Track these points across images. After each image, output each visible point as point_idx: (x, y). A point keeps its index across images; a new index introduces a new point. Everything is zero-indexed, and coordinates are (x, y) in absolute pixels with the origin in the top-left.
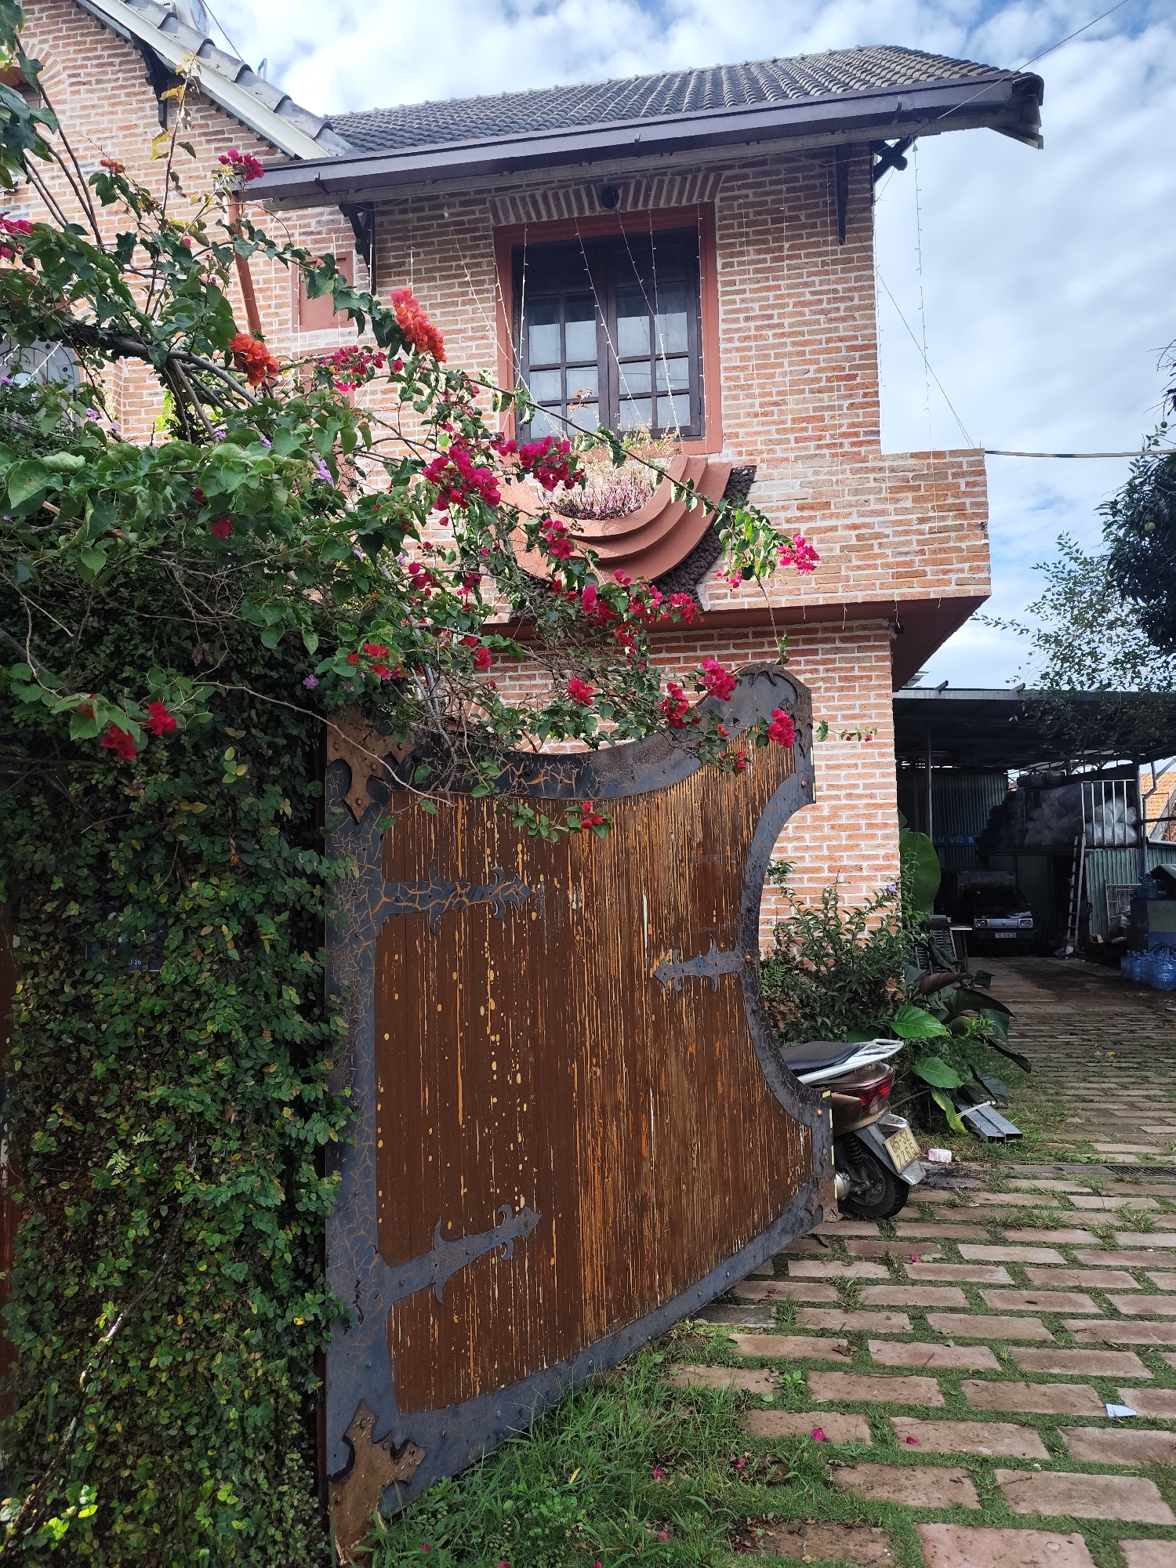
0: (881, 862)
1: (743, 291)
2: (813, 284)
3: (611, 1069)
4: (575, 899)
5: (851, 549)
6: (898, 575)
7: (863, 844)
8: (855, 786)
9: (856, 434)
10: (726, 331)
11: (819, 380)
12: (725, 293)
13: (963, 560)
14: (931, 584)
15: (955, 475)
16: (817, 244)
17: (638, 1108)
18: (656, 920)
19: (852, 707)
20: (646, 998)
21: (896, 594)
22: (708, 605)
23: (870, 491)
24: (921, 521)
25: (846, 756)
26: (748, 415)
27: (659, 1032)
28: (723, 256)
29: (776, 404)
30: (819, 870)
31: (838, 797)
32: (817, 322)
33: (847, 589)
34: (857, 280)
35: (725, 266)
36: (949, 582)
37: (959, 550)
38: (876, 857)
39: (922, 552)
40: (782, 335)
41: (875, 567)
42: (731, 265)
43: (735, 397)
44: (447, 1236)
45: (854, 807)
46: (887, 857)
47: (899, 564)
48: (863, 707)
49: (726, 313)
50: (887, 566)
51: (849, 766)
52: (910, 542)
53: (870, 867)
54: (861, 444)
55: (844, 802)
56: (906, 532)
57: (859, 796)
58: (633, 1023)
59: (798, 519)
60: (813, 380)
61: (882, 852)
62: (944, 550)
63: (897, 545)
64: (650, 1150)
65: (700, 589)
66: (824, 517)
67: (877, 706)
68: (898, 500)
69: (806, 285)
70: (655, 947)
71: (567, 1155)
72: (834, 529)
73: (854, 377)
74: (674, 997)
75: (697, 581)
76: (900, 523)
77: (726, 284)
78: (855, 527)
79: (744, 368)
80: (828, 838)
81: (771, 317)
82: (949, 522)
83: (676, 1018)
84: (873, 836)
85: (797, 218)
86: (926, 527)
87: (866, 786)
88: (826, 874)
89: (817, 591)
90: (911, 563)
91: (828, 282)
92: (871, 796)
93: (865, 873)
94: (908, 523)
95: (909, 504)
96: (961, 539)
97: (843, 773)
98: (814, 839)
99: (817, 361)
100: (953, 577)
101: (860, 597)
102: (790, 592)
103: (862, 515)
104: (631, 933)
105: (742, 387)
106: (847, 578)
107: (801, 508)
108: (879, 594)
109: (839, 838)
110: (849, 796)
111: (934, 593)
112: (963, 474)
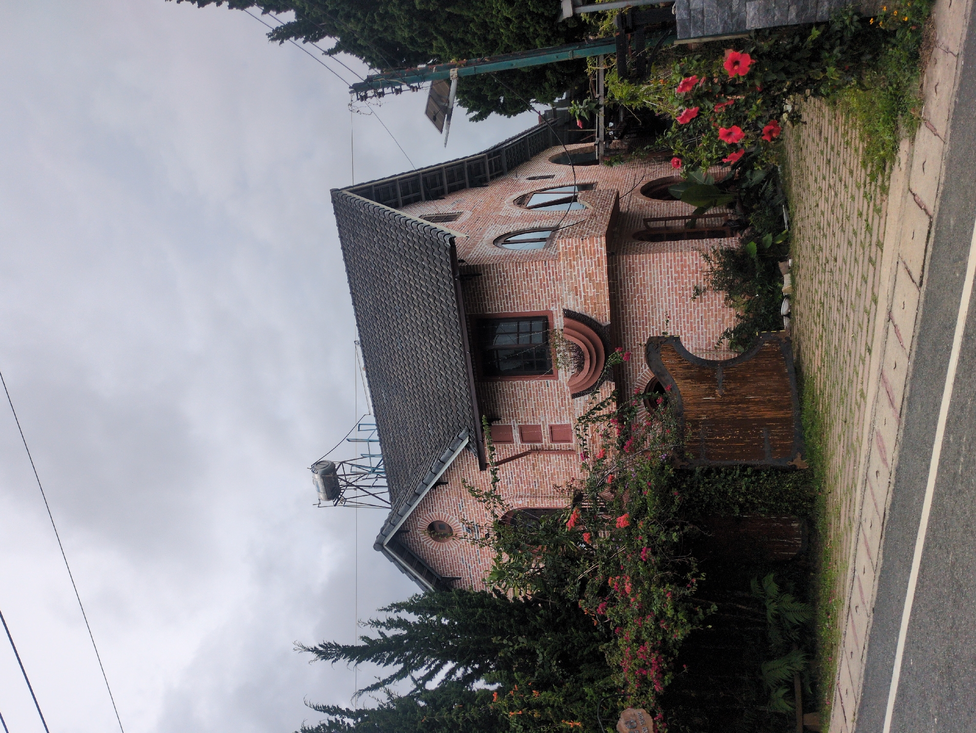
0: (694, 257)
1: (498, 305)
2: (495, 283)
3: (739, 409)
4: (704, 417)
5: (590, 279)
6: (599, 266)
7: (688, 263)
8: (668, 266)
9: (546, 268)
10: (511, 310)
11: (528, 281)
12: (499, 310)
13: (594, 246)
14: (601, 255)
15: (566, 249)
16: (482, 282)
17: (749, 401)
18: (708, 395)
19: (640, 268)
20: (726, 398)
21: (605, 266)
22: (609, 322)
23: (571, 274)
24: (581, 259)
25: (657, 269)
26: (539, 303)
27: (733, 395)
28: (486, 311)
29: (536, 294)
30: (697, 277)
31: (671, 271)
32: (508, 282)
33: (603, 281)
34: (493, 269)
35: (490, 311)
36: (601, 250)
37: (590, 247)
38: (692, 259)
39: (591, 258)
40: (513, 293)
41: (596, 272)
42: (489, 309)
43: (534, 306)
44: (763, 447)
45: (675, 266)
46: (692, 255)
47: (595, 265)
48: (640, 264)
49: (505, 310)
50: (596, 269)
51: (661, 268)
52: (588, 263)
53: (696, 260)
54: (549, 267)
55: (673, 269)
56: (585, 263)
57: (671, 264)
58: (731, 403)
59: (581, 296)
60: (528, 282)
61: (691, 257)
62: (591, 251)
63: (589, 266)
64: (758, 398)
65: (603, 325)
66: (580, 288)
67: (639, 260)
68: (574, 266)
69: (496, 285)
70: (715, 396)
71: (755, 420)
72: (583, 285)
73: (527, 270)
74: (726, 390)
75: (601, 326)
76: (581, 265)
77: (496, 310)
78: (583, 278)
79: (524, 304)
80: (686, 274)
81: (506, 296)
82: (581, 250)
83: (731, 389)
84: (685, 260)
85: (473, 289)
86: (583, 257)
87: (667, 262)
88: (699, 275)
89: (604, 289)
90: (595, 262)
91: (495, 278)
92: (671, 260)
93: (698, 262)
94: (581, 262)
95: (575, 263)
96: (587, 246)
97: (663, 270)
98: (686, 279)
99: (521, 281)
100: (599, 248)
101: (606, 277)
102: (604, 298)
103: (579, 277)
104: (710, 402)
105: (530, 305)
106: (600, 281)
107: (577, 295)
108: (605, 271)
109: (686, 271)
110: (671, 268)
111: (605, 254)
112: (566, 246)
